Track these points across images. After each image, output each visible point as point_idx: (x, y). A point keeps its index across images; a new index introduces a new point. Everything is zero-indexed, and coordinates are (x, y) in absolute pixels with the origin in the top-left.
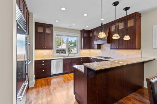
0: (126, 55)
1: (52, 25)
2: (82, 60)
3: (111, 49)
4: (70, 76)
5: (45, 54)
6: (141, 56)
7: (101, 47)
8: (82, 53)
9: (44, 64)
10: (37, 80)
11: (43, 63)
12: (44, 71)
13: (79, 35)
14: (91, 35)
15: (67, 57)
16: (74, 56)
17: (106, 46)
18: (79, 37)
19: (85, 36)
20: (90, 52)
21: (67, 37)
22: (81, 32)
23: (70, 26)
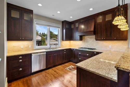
0: (111, 46)
1: (32, 11)
2: (65, 51)
3: (96, 40)
4: (55, 71)
5: (22, 47)
6: (127, 46)
7: (83, 38)
8: (63, 44)
9: (21, 61)
10: (10, 84)
11: (21, 59)
12: (21, 69)
13: (60, 26)
14: (72, 27)
15: (49, 49)
16: (56, 47)
17: (88, 37)
18: (60, 28)
19: (67, 27)
20: (70, 43)
21: (48, 27)
22: (62, 23)
23: (53, 15)
